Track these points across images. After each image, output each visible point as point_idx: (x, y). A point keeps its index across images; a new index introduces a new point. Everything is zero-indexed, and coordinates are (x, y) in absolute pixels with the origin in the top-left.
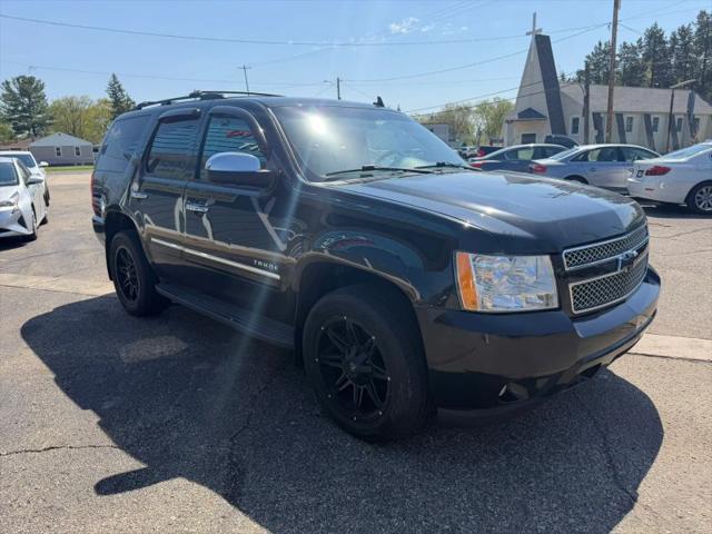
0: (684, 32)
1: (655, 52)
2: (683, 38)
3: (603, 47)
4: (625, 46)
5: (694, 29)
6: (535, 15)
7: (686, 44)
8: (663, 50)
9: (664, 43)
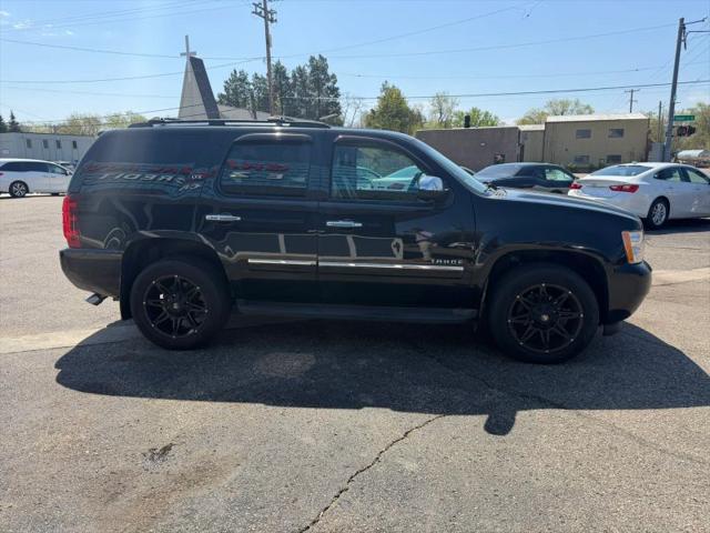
0: (301, 71)
1: (282, 85)
2: (301, 76)
3: (238, 75)
4: (256, 77)
5: (308, 70)
6: (187, 37)
7: (303, 82)
8: (287, 84)
9: (288, 78)
